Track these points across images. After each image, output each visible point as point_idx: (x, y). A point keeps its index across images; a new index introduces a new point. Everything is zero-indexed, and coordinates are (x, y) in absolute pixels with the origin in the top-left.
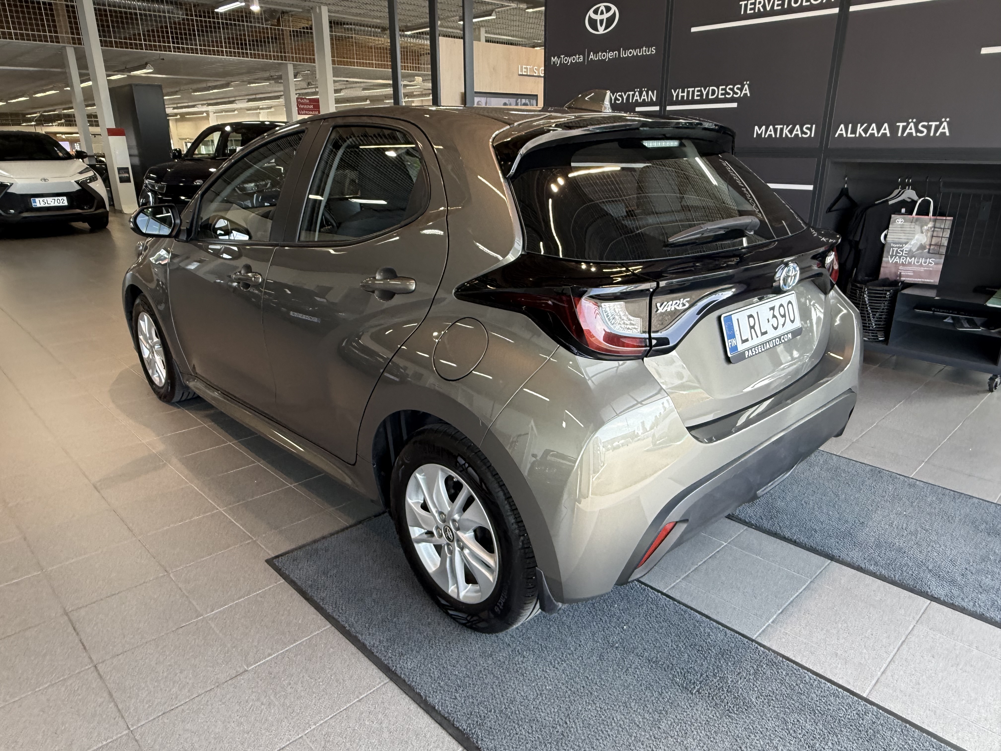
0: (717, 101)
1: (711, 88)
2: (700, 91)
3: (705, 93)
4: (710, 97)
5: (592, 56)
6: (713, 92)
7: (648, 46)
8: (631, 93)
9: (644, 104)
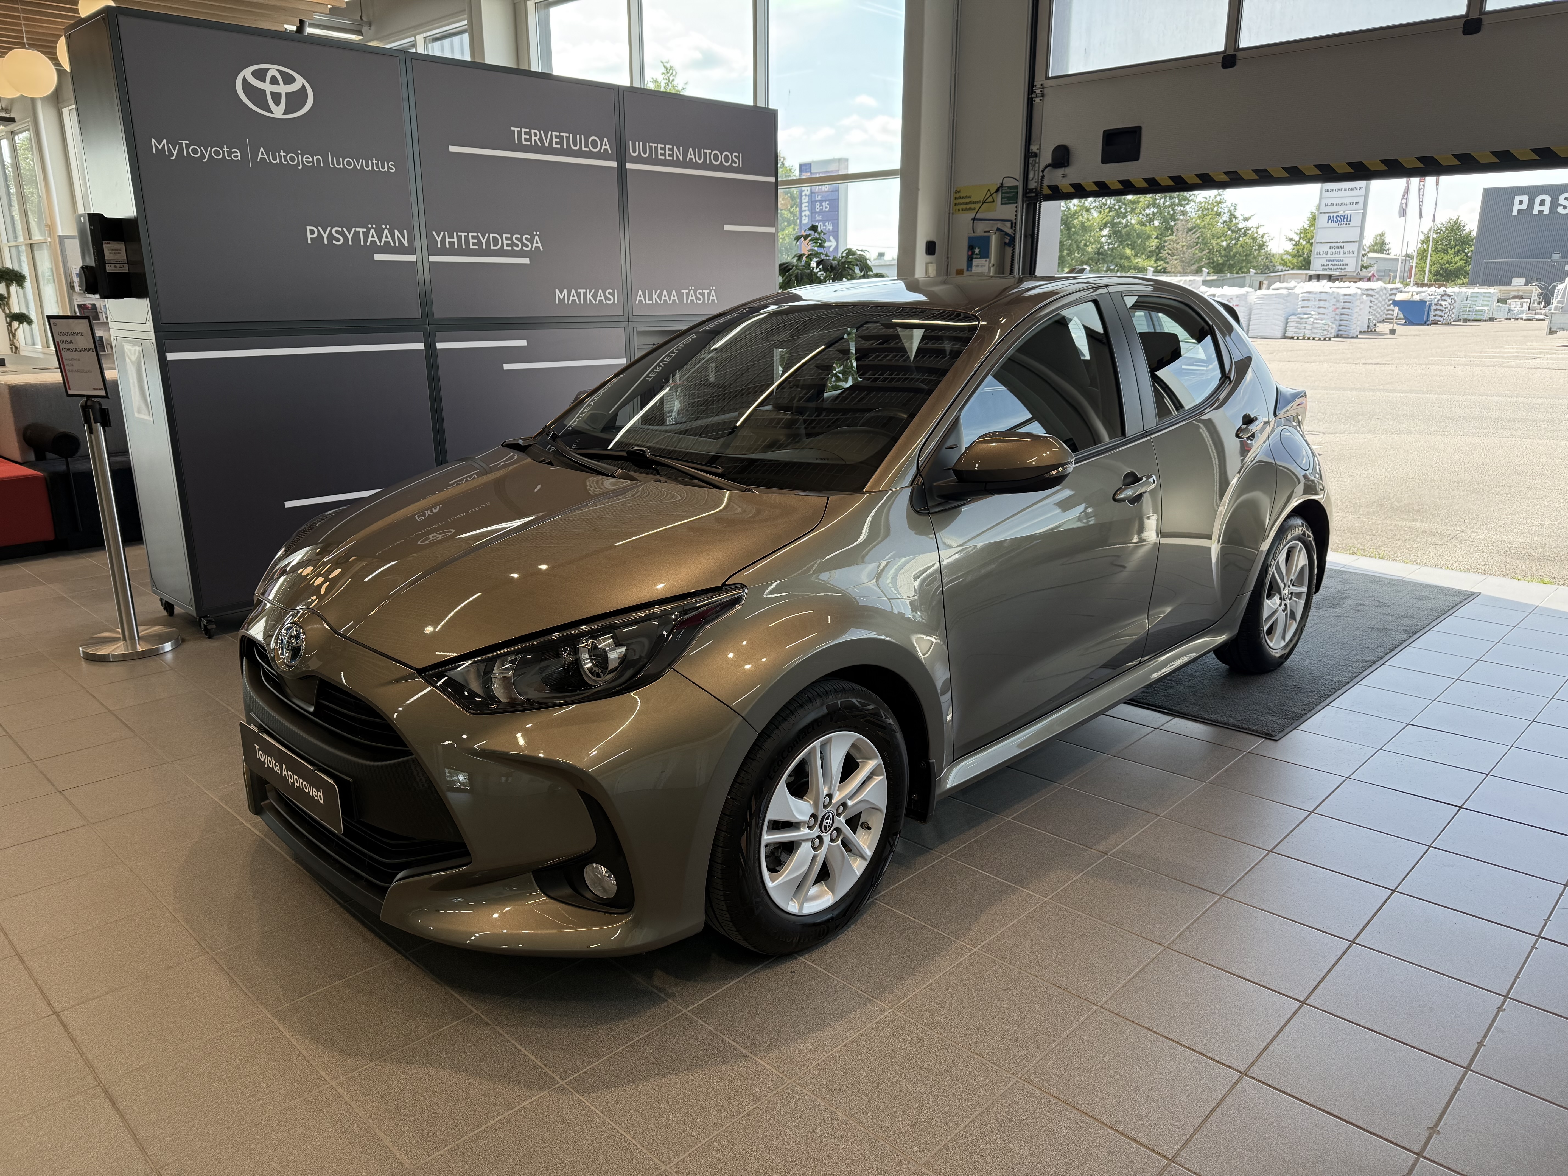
0: (501, 253)
1: (491, 235)
2: (477, 237)
3: (484, 241)
4: (492, 247)
5: (262, 154)
6: (496, 242)
7: (383, 160)
8: (361, 230)
9: (387, 249)
